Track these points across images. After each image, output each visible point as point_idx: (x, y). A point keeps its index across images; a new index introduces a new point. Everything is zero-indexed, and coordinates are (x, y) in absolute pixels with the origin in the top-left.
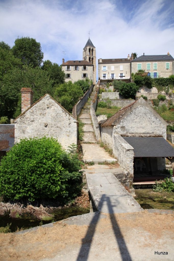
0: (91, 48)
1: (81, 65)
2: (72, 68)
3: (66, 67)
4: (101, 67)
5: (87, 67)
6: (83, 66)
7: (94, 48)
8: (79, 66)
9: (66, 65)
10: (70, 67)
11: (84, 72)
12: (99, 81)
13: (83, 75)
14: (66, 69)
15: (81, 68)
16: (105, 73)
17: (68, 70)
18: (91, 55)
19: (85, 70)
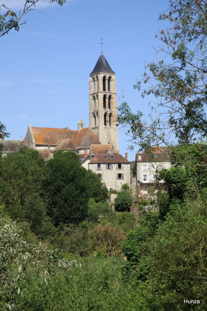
0: (108, 76)
1: (115, 163)
2: (103, 166)
3: (96, 165)
4: (141, 166)
5: (123, 166)
6: (117, 164)
7: (112, 76)
8: (113, 164)
9: (96, 163)
10: (102, 165)
11: (119, 172)
12: (139, 184)
13: (117, 176)
14: (97, 168)
15: (115, 166)
16: (145, 174)
17: (98, 170)
18: (107, 91)
19: (120, 169)
